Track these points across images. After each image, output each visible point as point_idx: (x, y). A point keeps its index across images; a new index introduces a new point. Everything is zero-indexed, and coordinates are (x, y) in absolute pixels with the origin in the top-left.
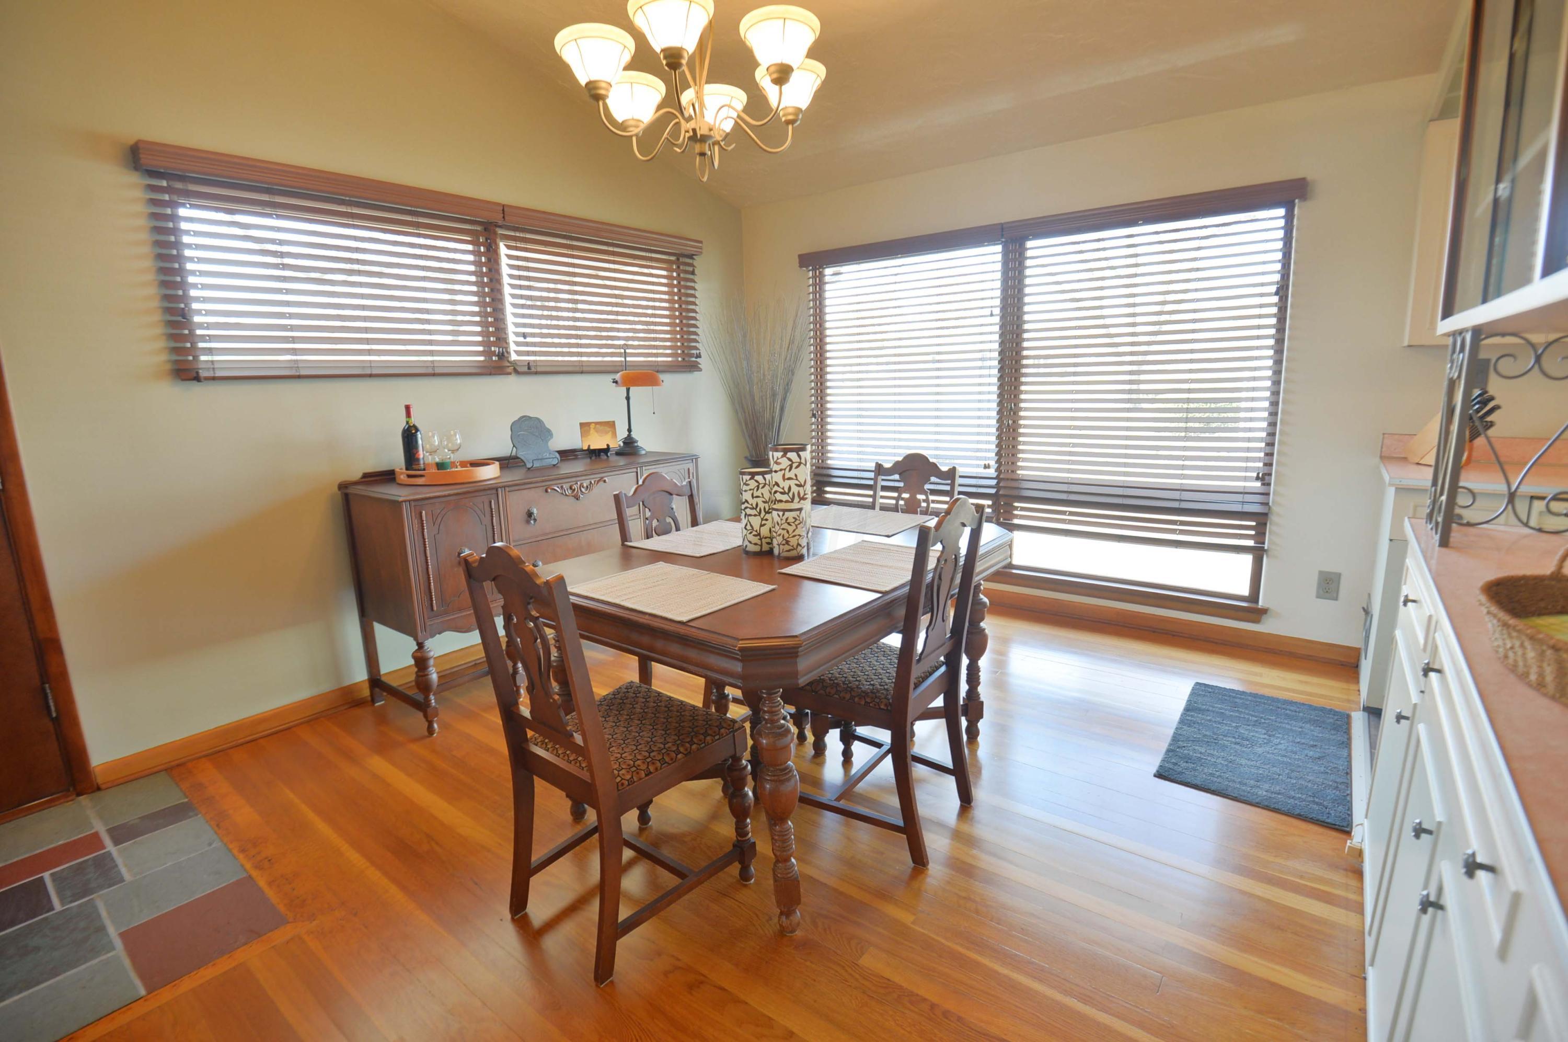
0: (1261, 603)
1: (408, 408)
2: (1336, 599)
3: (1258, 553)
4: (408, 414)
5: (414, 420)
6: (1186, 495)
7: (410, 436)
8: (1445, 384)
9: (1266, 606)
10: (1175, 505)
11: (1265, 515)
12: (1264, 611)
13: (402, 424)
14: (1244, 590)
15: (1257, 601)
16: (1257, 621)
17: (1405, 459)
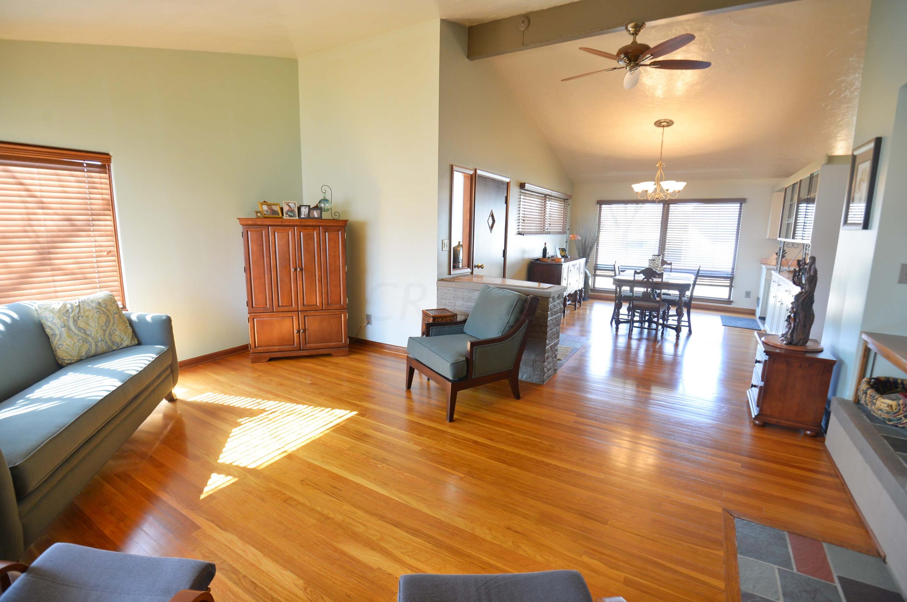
0: (731, 300)
1: (545, 243)
2: (749, 298)
3: (731, 287)
4: (545, 245)
5: (546, 246)
6: (713, 273)
7: (545, 250)
8: (779, 248)
9: (733, 300)
10: (710, 275)
11: (733, 277)
12: (732, 302)
13: (543, 247)
14: (727, 297)
15: (730, 299)
16: (730, 304)
17: (766, 264)
